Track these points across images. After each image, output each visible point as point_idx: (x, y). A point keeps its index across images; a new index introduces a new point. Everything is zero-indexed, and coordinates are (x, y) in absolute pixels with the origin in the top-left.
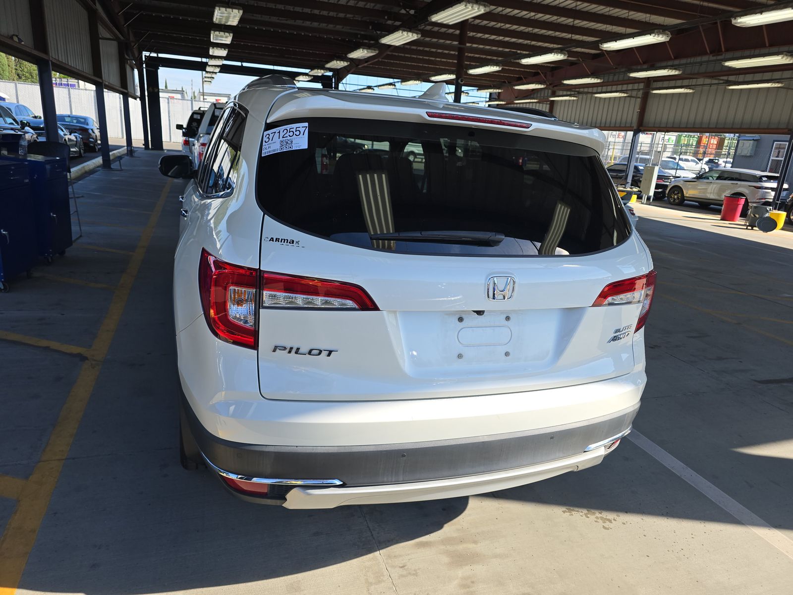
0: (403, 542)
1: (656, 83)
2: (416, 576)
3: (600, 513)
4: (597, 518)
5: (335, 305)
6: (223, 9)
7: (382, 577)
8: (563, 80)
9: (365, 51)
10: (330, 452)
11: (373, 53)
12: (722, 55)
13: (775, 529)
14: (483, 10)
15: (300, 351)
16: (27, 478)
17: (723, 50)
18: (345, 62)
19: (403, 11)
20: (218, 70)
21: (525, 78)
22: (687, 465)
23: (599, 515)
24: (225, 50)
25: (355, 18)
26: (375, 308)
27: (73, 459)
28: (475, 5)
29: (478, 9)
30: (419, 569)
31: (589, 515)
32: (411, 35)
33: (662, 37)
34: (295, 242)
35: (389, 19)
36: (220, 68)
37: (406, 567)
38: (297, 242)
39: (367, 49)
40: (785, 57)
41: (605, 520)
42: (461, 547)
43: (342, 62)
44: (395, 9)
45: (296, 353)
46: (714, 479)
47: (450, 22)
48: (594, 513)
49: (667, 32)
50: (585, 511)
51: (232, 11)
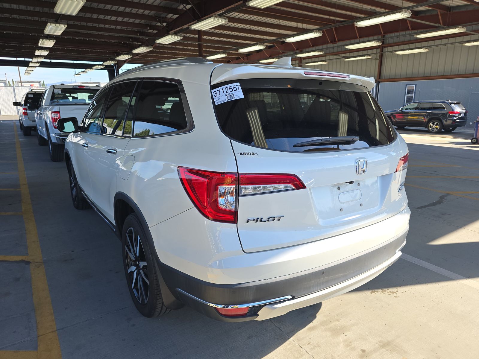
0: (301, 330)
1: (305, 60)
2: (319, 347)
3: (388, 290)
4: (388, 292)
5: (281, 189)
6: (53, 25)
7: (301, 353)
8: (260, 61)
9: (145, 48)
10: (286, 279)
11: (149, 49)
12: (336, 43)
13: (468, 279)
14: (224, 21)
15: (263, 220)
16: (36, 349)
17: (337, 41)
18: (129, 56)
19: (159, 24)
20: (38, 65)
21: (232, 61)
22: (412, 256)
23: (389, 291)
24: (47, 51)
25: (128, 29)
26: (304, 187)
27: (62, 329)
28: (219, 19)
29: (221, 21)
30: (318, 342)
31: (384, 292)
32: (177, 38)
33: (318, 34)
34: (255, 154)
35: (150, 29)
36: (40, 64)
37: (311, 343)
38: (256, 154)
39: (146, 47)
40: (376, 42)
41: (393, 293)
42: (332, 325)
43: (127, 56)
44: (154, 23)
45: (261, 221)
46: (428, 260)
47: (203, 29)
48: (385, 291)
49: (320, 31)
50: (381, 290)
51: (60, 26)
